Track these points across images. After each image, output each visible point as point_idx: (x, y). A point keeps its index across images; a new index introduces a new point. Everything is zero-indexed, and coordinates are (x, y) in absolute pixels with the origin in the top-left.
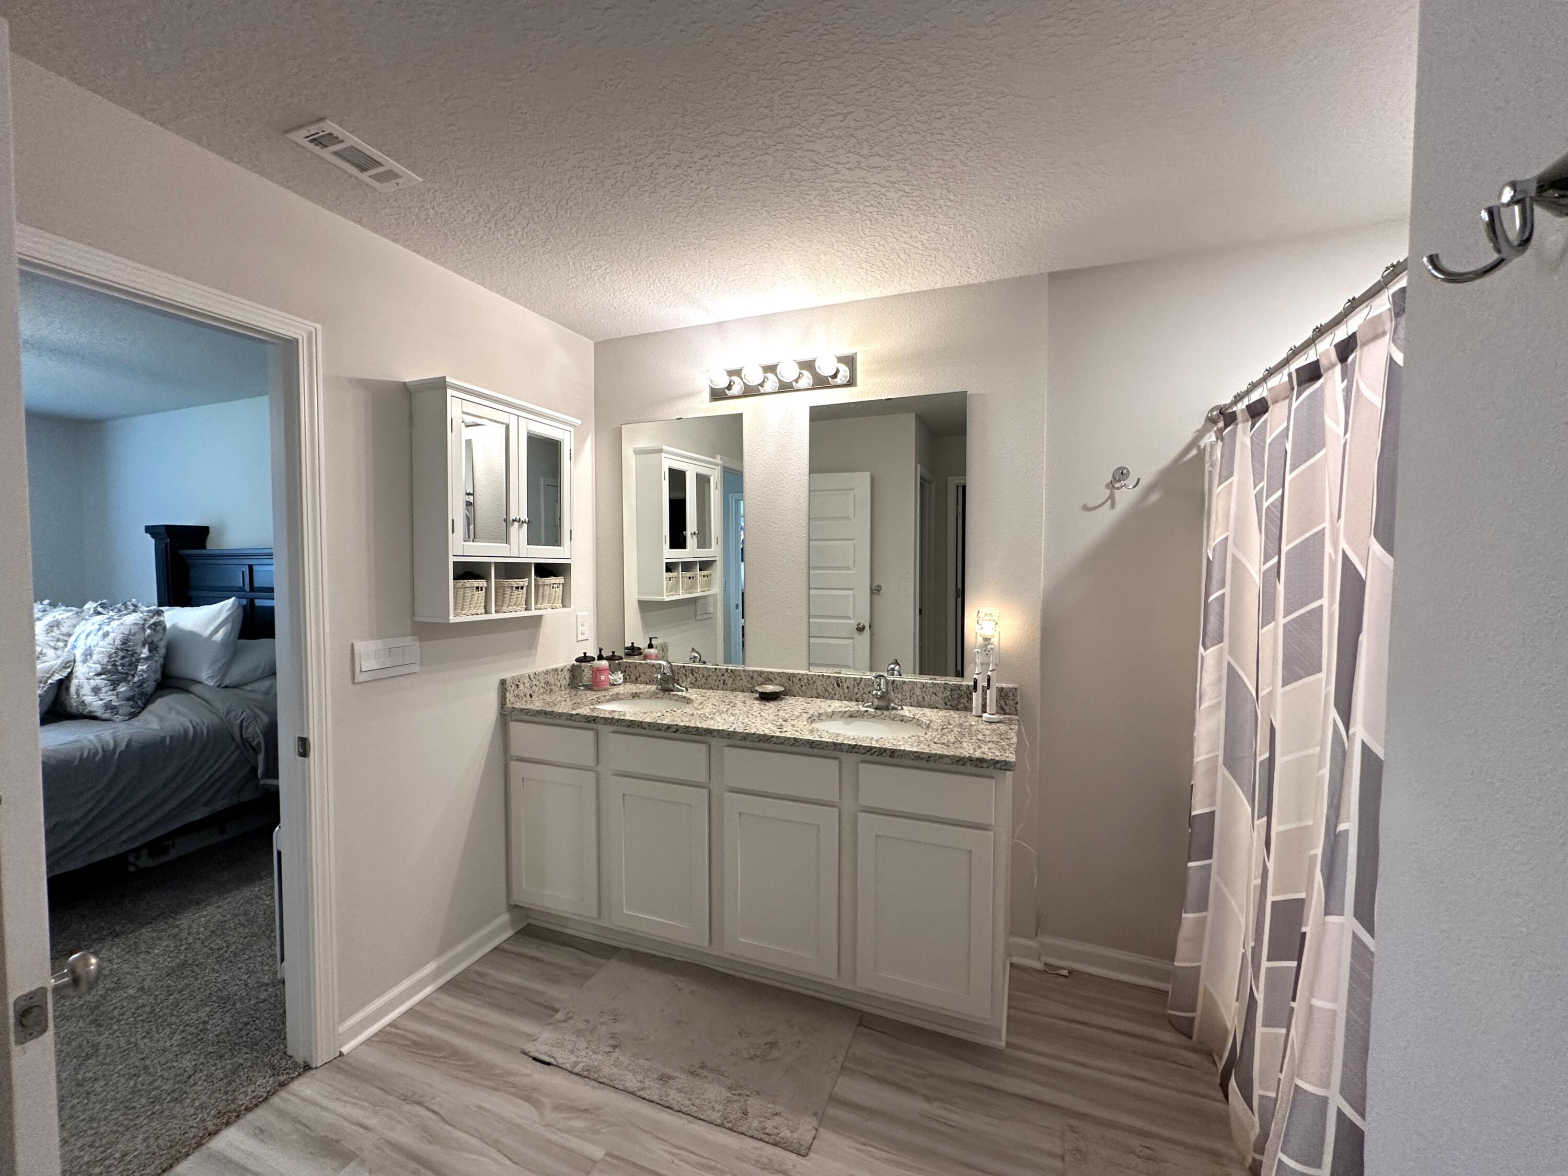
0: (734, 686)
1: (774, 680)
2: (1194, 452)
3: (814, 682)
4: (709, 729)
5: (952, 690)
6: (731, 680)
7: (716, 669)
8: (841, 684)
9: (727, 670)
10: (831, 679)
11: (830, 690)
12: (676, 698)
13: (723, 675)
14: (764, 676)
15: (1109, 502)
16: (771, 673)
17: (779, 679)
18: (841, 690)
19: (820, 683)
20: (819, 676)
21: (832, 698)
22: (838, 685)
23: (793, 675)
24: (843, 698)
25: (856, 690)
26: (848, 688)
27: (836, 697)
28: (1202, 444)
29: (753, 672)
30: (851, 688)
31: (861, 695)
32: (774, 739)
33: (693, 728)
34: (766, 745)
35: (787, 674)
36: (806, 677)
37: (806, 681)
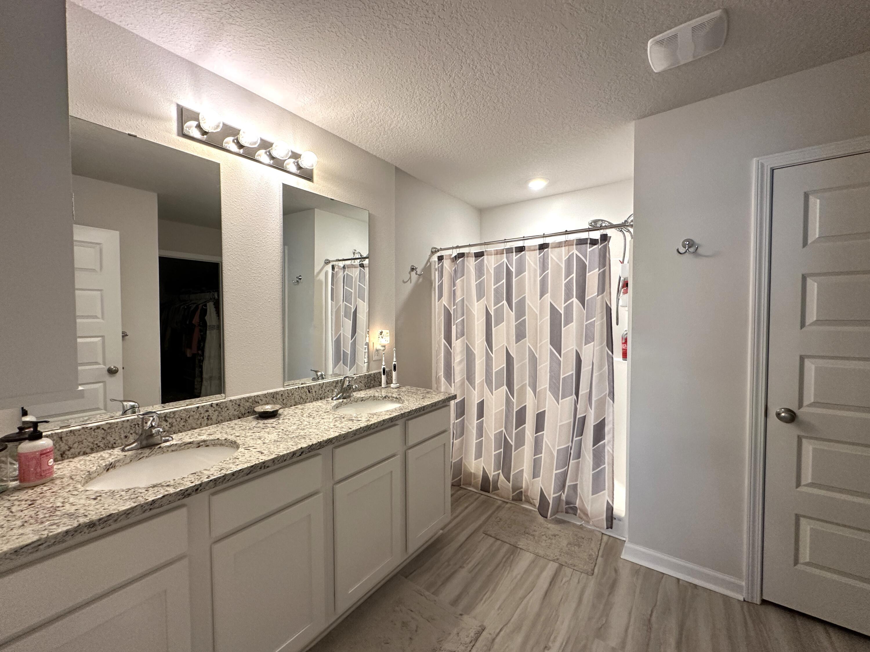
0: (220, 418)
1: (260, 401)
2: (429, 264)
3: (292, 394)
4: (330, 439)
5: (368, 378)
6: (216, 413)
7: (198, 407)
8: (311, 391)
9: (211, 405)
10: (305, 388)
11: (304, 397)
12: (172, 448)
13: (207, 411)
14: (251, 400)
15: (410, 280)
16: (258, 396)
17: (264, 399)
18: (311, 395)
19: (297, 393)
20: (296, 388)
21: (306, 402)
22: (309, 392)
23: (277, 393)
24: (312, 400)
25: (320, 392)
26: (315, 392)
27: (308, 401)
28: (431, 260)
29: (240, 399)
30: (317, 391)
31: (324, 394)
32: (372, 426)
33: (316, 444)
34: (369, 432)
35: (272, 393)
36: (286, 392)
37: (287, 394)
